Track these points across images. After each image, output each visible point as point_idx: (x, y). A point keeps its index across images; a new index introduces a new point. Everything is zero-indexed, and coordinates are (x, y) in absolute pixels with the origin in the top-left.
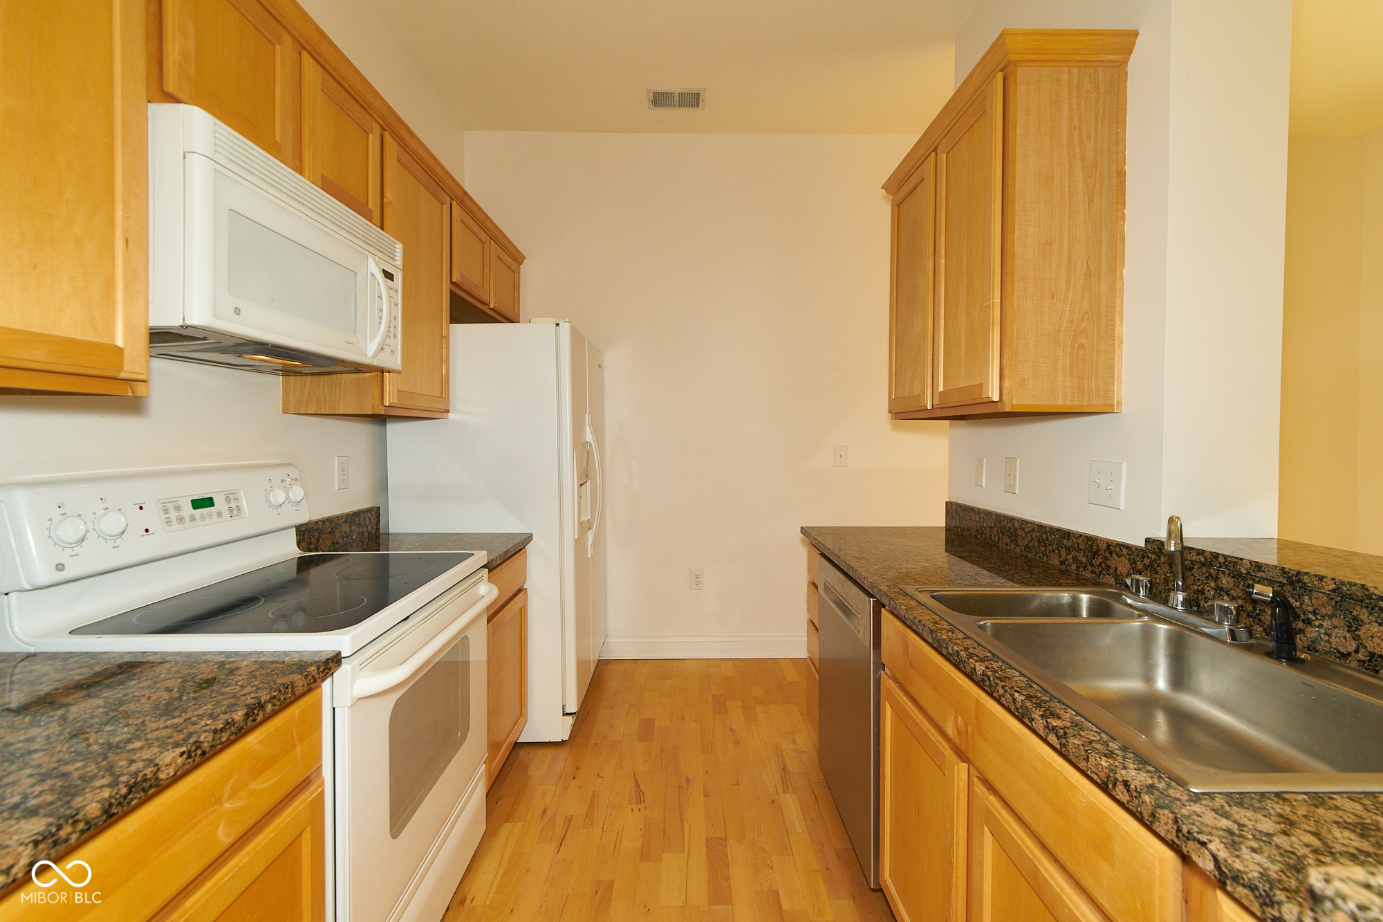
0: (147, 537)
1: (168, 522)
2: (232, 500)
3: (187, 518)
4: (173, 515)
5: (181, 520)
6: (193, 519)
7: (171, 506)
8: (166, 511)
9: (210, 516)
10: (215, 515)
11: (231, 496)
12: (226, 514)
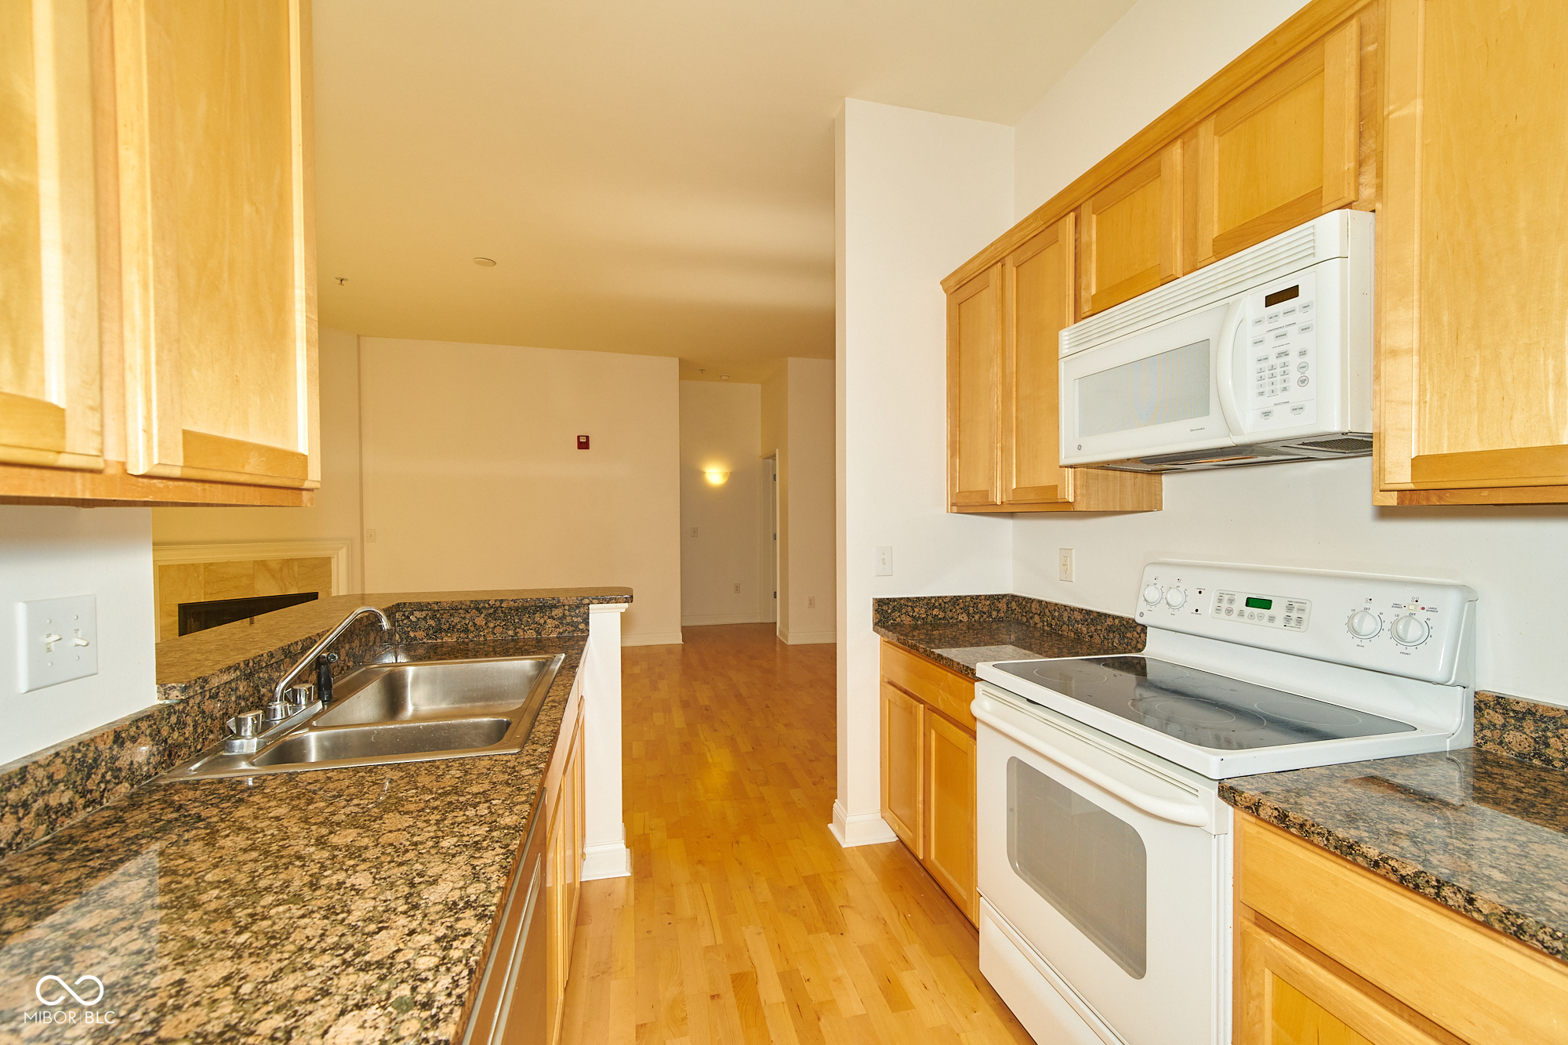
0: (1195, 616)
1: (1218, 610)
2: (1295, 609)
3: (1236, 612)
4: (1225, 605)
5: (1229, 611)
6: (1241, 614)
7: (1226, 597)
8: (1220, 601)
9: (1261, 617)
10: (1266, 618)
11: (1295, 605)
12: (1280, 621)
